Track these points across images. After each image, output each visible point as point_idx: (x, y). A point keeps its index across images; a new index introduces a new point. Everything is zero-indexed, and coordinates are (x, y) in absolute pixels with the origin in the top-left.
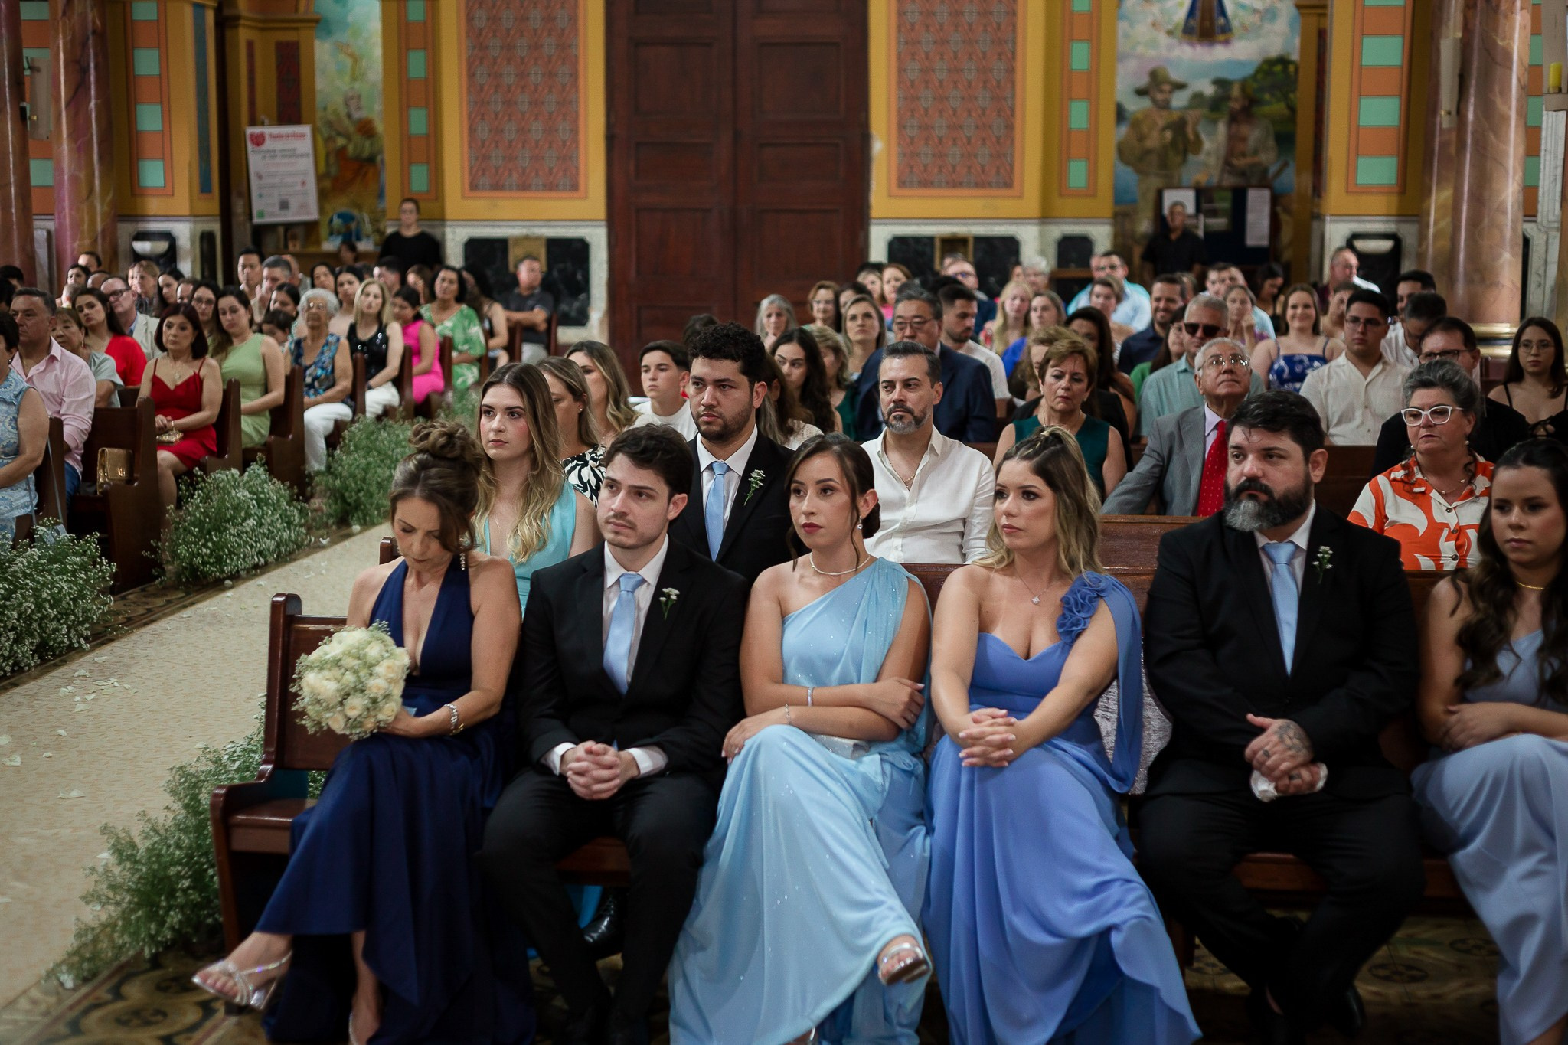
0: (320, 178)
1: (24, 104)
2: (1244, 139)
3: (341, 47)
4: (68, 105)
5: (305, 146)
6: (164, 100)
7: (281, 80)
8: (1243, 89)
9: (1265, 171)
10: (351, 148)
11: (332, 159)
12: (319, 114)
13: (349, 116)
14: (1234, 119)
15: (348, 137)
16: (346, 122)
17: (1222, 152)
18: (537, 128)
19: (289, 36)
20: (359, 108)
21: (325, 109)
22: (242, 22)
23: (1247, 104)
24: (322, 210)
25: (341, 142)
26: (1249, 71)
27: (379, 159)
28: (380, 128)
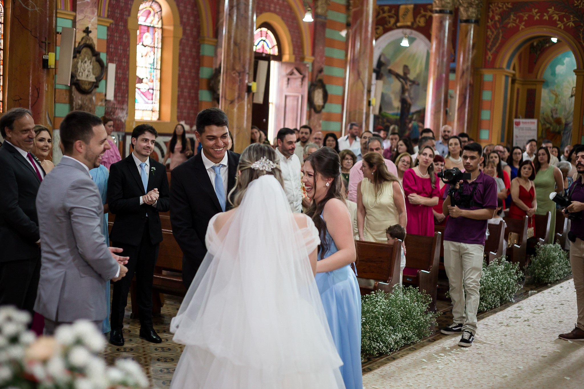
1: (448, 109)
3: (552, 91)
4: (458, 109)
5: (534, 126)
6: (492, 108)
7: (527, 103)
10: (551, 128)
11: (544, 132)
12: (541, 115)
13: (552, 116)
15: (551, 124)
16: (551, 118)
19: (532, 87)
20: (556, 114)
21: (543, 113)
22: (517, 81)
25: (548, 125)
27: (562, 132)
28: (564, 121)
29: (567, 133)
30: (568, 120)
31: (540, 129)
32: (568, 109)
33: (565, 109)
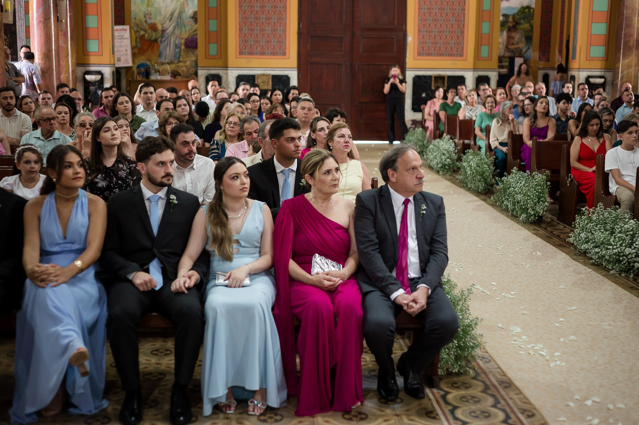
0: (133, 48)
1: (58, 15)
2: (513, 38)
5: (127, 34)
6: (99, 14)
8: (513, 18)
9: (521, 50)
10: (146, 35)
11: (138, 40)
12: (133, 21)
13: (146, 22)
14: (509, 30)
15: (146, 31)
16: (145, 24)
17: (505, 43)
18: (268, 29)
20: (150, 19)
21: (135, 19)
23: (515, 24)
24: (133, 62)
25: (142, 33)
26: (516, 11)
27: (159, 40)
28: (160, 27)
29: (165, 40)
30: (164, 26)
31: (134, 38)
32: (163, 13)
33: (160, 12)
